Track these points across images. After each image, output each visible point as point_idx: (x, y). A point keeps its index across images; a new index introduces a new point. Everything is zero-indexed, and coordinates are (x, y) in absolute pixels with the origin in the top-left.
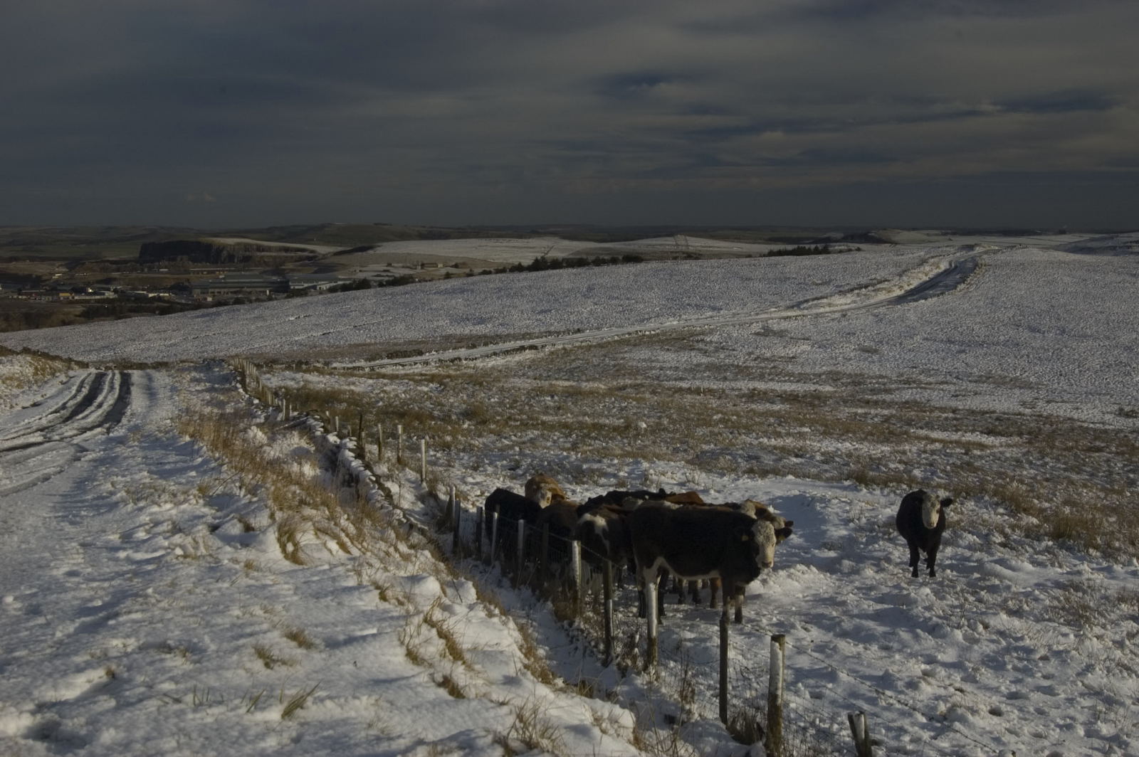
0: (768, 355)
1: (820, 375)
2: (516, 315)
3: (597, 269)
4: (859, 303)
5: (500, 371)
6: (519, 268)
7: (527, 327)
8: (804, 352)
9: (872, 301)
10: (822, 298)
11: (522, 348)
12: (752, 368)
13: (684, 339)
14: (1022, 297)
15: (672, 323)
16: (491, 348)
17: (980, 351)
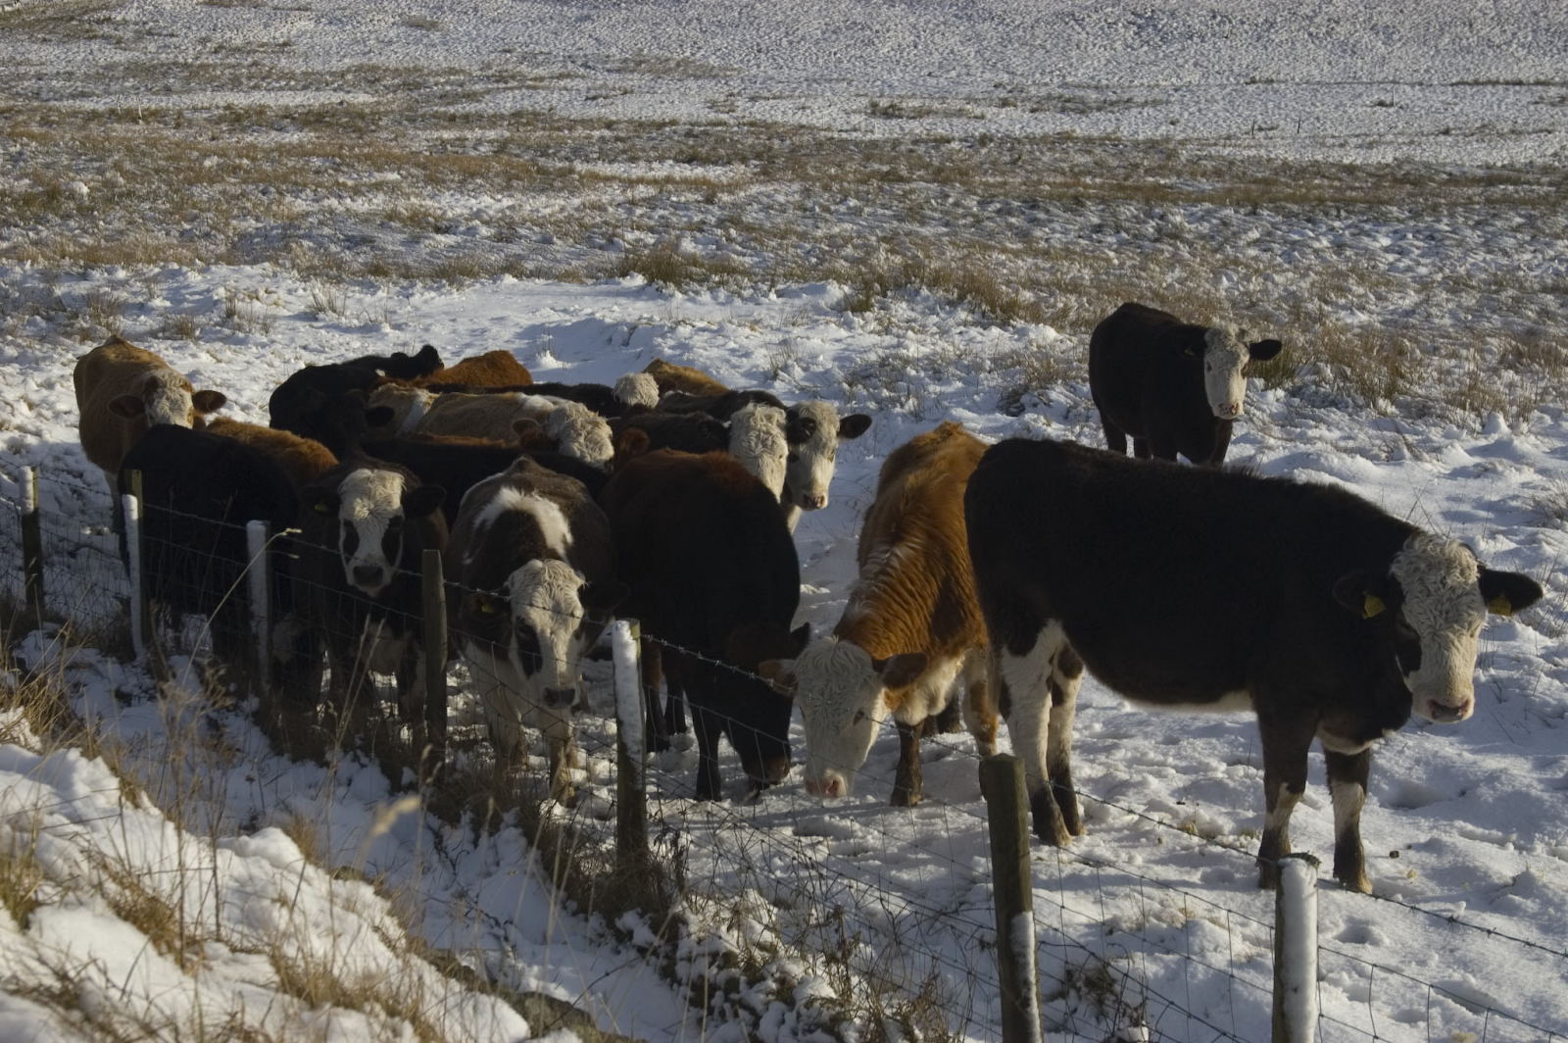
1: (342, 75)
12: (215, 67)
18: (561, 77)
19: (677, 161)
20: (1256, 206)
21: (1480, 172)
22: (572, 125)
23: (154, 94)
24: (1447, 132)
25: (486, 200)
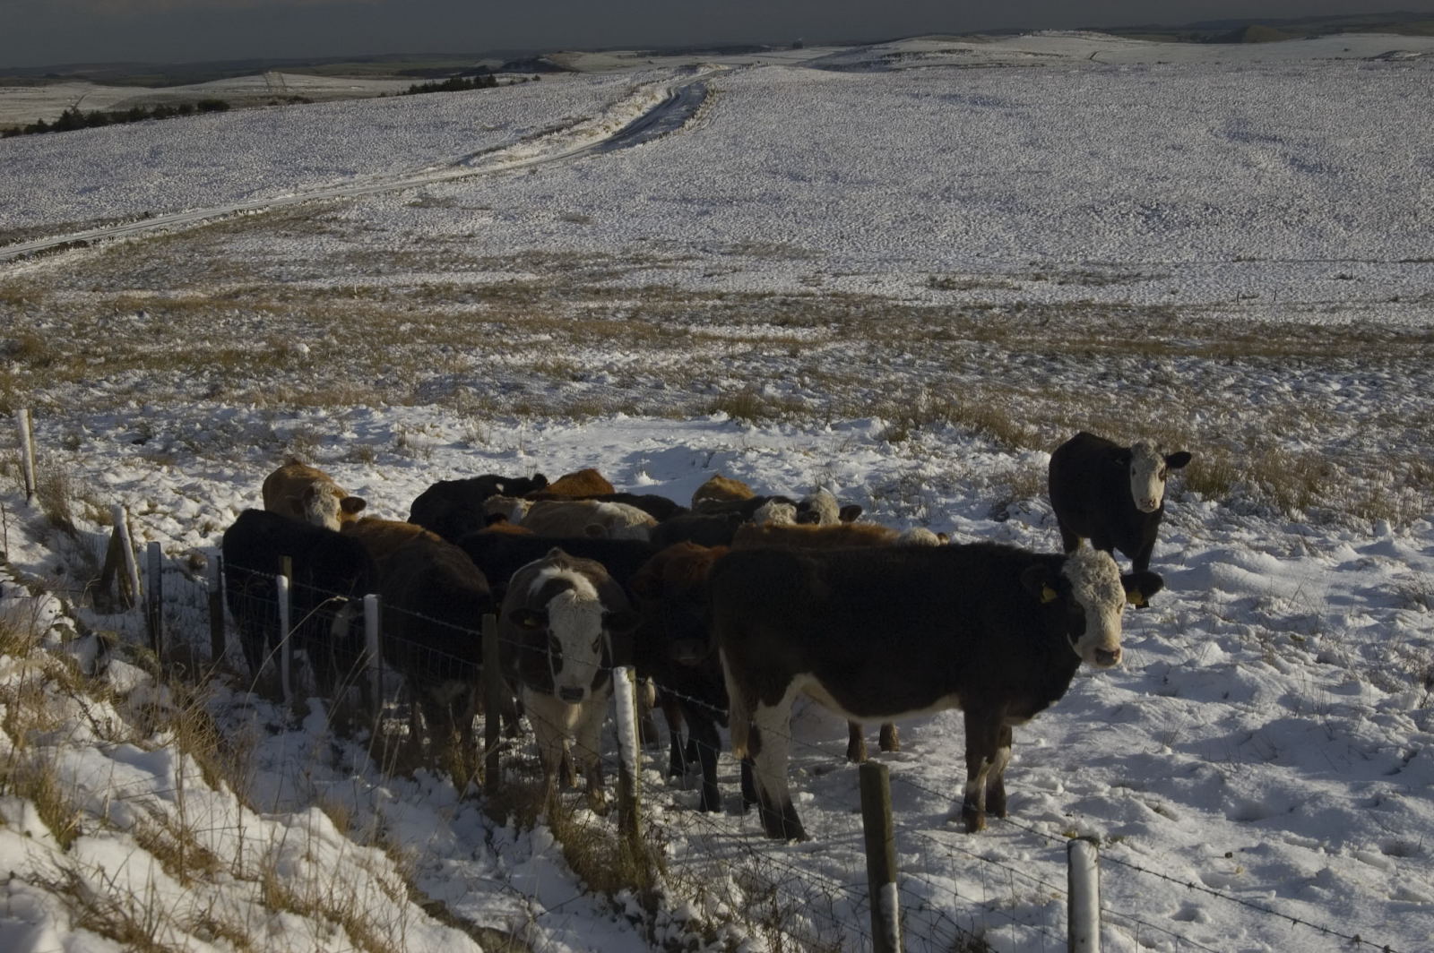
0: (434, 234)
1: (514, 259)
2: (43, 197)
3: (160, 124)
4: (551, 153)
5: (34, 282)
6: (40, 128)
7: (65, 215)
8: (485, 227)
9: (569, 150)
10: (498, 148)
11: (64, 247)
12: (415, 254)
13: (308, 219)
14: (774, 132)
15: (285, 196)
16: (14, 248)
17: (730, 211)
18: (685, 259)
19: (772, 324)
20: (1232, 358)
21: (1422, 332)
22: (691, 296)
23: (369, 275)
24: (1396, 300)
25: (618, 355)
